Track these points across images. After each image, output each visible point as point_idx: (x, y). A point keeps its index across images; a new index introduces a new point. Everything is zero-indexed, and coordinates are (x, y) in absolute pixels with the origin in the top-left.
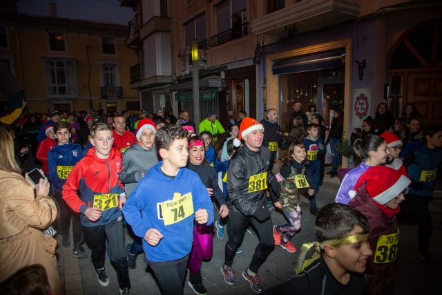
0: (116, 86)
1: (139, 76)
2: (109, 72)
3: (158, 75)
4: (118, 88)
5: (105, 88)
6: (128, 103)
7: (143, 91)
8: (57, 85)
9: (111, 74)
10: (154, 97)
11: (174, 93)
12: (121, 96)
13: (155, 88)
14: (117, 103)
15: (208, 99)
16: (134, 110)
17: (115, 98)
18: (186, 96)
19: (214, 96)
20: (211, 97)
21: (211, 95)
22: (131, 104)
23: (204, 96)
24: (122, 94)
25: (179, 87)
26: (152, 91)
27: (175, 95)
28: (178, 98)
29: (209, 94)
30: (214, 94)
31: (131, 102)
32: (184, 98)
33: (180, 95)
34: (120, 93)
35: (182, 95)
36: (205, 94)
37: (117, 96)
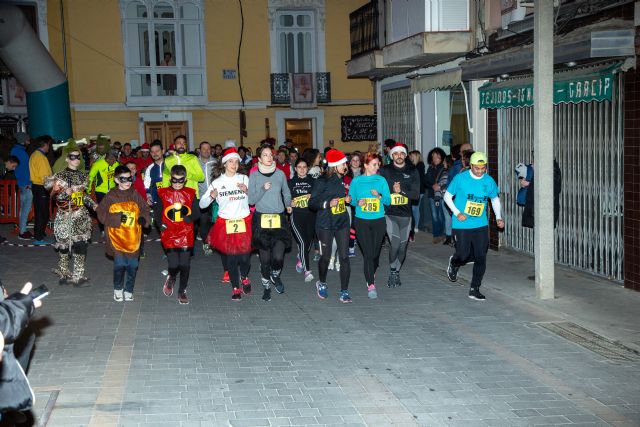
0: (314, 71)
1: (376, 36)
2: (295, 30)
3: (428, 29)
4: (318, 75)
5: (285, 76)
6: (346, 121)
7: (386, 81)
8: (154, 70)
9: (300, 36)
10: (416, 98)
11: (476, 85)
12: (325, 101)
13: (422, 71)
14: (314, 120)
15: (585, 98)
16: (361, 140)
17: (308, 105)
18: (515, 92)
19: (606, 87)
20: (596, 91)
21: (595, 84)
22: (354, 124)
23: (574, 88)
24: (329, 94)
25: (493, 63)
26: (412, 82)
27: (479, 89)
28: (489, 101)
29: (590, 81)
30: (607, 79)
31: (354, 117)
32: (508, 99)
33: (494, 90)
34: (323, 91)
35: (502, 90)
36: (575, 83)
37: (315, 99)
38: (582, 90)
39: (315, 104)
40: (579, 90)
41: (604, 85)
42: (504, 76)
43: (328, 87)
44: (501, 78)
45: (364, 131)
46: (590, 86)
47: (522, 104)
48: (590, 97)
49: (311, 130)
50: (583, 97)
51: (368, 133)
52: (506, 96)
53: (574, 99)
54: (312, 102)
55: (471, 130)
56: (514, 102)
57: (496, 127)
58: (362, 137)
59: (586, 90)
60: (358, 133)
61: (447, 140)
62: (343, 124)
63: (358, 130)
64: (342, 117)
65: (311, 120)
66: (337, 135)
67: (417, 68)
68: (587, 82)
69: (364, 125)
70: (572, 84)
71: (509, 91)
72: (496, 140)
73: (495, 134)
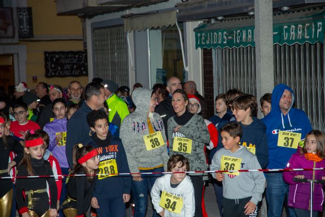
0: (14, 5)
6: (49, 57)
7: (98, 19)
10: (130, 37)
11: (191, 26)
12: (27, 36)
13: (134, 11)
14: (15, 56)
15: (299, 40)
16: (65, 76)
17: (10, 41)
18: (231, 33)
19: (319, 30)
20: (310, 34)
21: (308, 28)
22: (58, 60)
23: (288, 30)
24: (31, 29)
25: (209, 5)
26: (125, 21)
27: (195, 30)
28: (205, 41)
29: (304, 25)
30: (320, 23)
31: (58, 53)
32: (223, 40)
33: (210, 31)
34: (25, 27)
35: (217, 31)
36: (289, 26)
37: (17, 35)
38: (296, 33)
39: (16, 40)
40: (293, 33)
41: (316, 28)
42: (220, 18)
43: (30, 22)
44: (217, 20)
45: (69, 67)
46: (303, 30)
47: (238, 45)
48: (304, 39)
49: (12, 66)
50: (296, 40)
51: (72, 69)
52: (221, 37)
53: (289, 41)
54: (13, 37)
55: (187, 69)
56: (230, 43)
57: (211, 66)
58: (67, 73)
59: (299, 33)
60: (62, 69)
61: (161, 77)
62: (46, 59)
63: (62, 66)
64: (46, 53)
65: (12, 55)
66: (40, 71)
67: (129, 8)
68: (300, 26)
69: (68, 61)
70: (286, 27)
71: (225, 33)
72: (212, 78)
73: (211, 72)
